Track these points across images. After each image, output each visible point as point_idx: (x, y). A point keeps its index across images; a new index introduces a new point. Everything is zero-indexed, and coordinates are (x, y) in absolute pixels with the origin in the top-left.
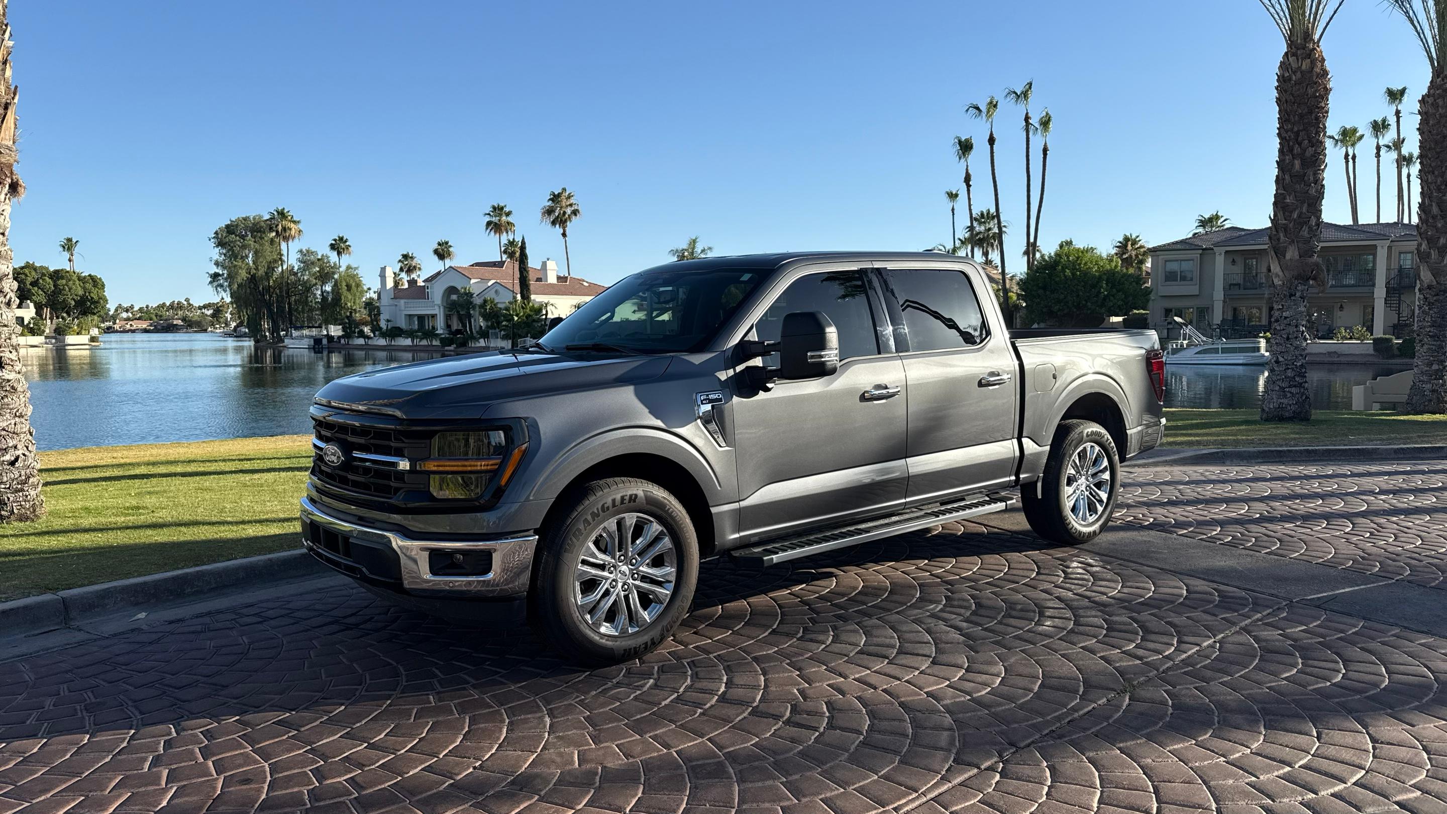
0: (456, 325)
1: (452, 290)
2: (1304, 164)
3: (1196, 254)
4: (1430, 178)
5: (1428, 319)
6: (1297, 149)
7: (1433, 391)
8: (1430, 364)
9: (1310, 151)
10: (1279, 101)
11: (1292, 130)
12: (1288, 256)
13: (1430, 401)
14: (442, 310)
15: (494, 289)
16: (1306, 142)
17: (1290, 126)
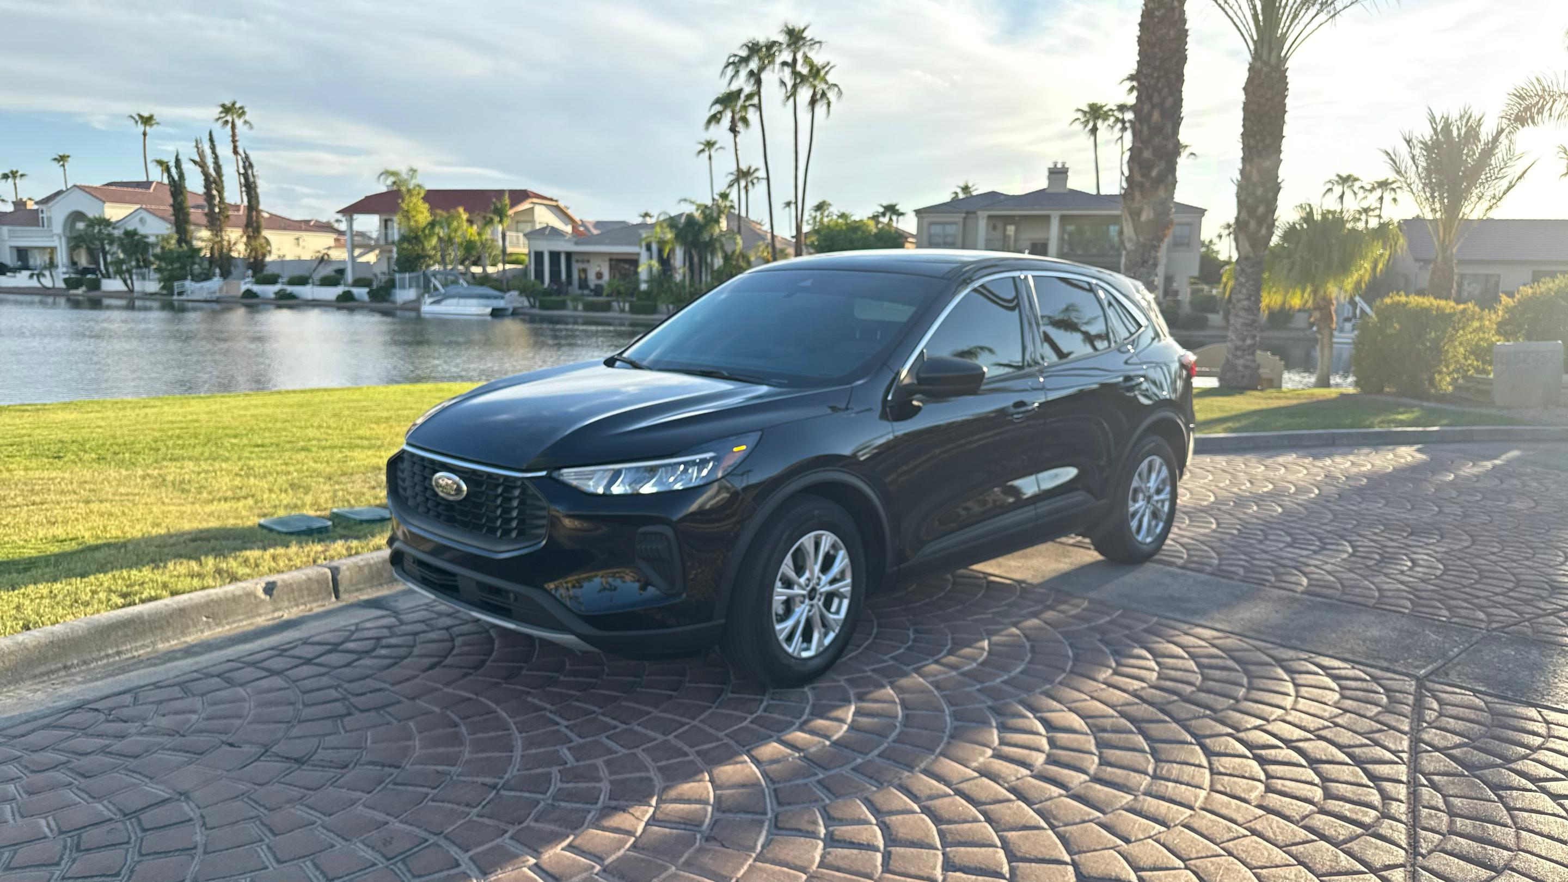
0: (83, 261)
1: (78, 216)
2: (1164, 115)
3: (959, 218)
4: (1252, 143)
5: (1244, 291)
6: (1156, 99)
7: (1246, 367)
8: (1244, 340)
9: (1170, 101)
10: (1140, 41)
11: (1151, 75)
12: (1144, 217)
13: (1243, 377)
14: (64, 240)
15: (138, 218)
16: (1166, 90)
17: (1149, 71)
